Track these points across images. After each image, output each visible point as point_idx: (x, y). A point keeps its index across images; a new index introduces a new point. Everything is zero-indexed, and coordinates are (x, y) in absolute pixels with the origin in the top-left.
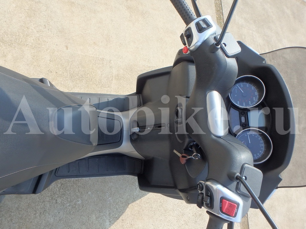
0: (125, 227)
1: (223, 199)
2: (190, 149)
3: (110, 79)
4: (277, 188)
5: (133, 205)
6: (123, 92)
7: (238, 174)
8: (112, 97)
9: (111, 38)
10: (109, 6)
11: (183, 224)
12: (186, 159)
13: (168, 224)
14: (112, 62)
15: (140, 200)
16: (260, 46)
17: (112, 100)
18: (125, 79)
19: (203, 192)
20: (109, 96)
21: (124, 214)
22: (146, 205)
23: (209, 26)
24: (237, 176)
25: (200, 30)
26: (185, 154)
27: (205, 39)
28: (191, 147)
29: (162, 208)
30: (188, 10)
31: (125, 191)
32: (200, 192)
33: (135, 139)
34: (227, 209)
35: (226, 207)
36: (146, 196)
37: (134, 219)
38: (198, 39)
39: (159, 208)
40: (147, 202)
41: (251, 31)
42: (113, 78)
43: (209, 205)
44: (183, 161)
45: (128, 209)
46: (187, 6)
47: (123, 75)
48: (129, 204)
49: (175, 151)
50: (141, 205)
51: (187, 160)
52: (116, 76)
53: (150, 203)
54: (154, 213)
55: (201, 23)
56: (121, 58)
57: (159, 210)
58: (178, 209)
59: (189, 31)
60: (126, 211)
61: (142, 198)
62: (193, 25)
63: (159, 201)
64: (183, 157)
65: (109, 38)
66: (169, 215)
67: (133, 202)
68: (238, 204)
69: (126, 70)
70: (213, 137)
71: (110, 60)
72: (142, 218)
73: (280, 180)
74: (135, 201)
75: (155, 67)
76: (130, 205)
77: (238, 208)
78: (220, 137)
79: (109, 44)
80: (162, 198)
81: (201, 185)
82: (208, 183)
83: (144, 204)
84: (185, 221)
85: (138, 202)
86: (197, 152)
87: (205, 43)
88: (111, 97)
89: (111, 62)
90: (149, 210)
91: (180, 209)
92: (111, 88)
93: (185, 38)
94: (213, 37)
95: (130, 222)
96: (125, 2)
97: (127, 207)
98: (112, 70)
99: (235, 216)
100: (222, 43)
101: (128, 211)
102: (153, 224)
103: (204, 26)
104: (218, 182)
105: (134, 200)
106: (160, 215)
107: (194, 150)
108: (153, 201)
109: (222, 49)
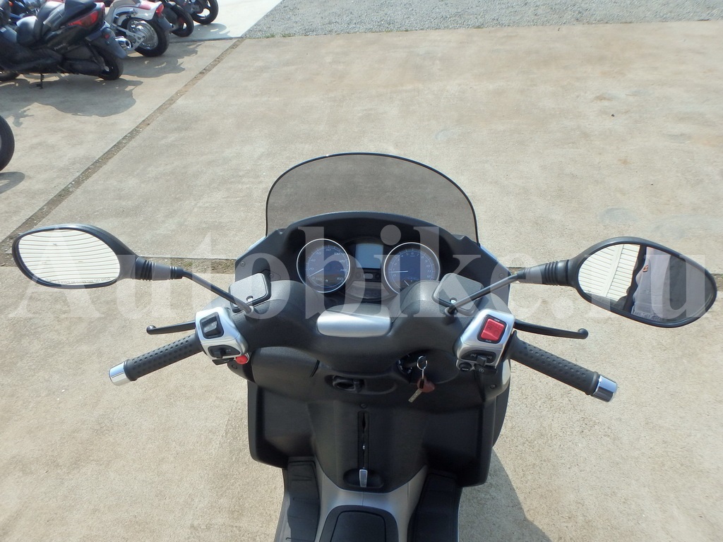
0: (574, 533)
1: (481, 337)
2: (410, 371)
3: (238, 532)
4: (479, 244)
5: (527, 509)
6: (273, 504)
7: (446, 310)
8: (285, 527)
9: (137, 519)
10: (56, 514)
11: (570, 400)
12: (425, 381)
13: (568, 433)
14: (196, 523)
15: (517, 491)
16: (228, 197)
17: (290, 529)
18: (242, 496)
19: (473, 364)
20: (281, 536)
21: (547, 533)
22: (530, 477)
23: (215, 319)
24: (448, 312)
25: (219, 332)
26: (417, 382)
27: (233, 325)
28: (406, 369)
29: (536, 442)
30: (177, 345)
31: (497, 525)
32: (473, 368)
33: (382, 483)
34: (494, 334)
35: (491, 335)
36: (510, 477)
37: (558, 511)
38: (231, 339)
39: (536, 449)
40: (521, 474)
41: (196, 210)
42: (237, 524)
43: (491, 357)
44: (429, 387)
45: (536, 523)
46: (170, 346)
47: (233, 498)
48: (525, 519)
49: (412, 399)
50: (528, 491)
51: (428, 380)
52: (233, 517)
53: (524, 469)
54: (545, 461)
55: (207, 329)
56: (193, 500)
57: (539, 451)
58: (538, 408)
59: (213, 351)
60: (540, 528)
61: (515, 486)
62: (207, 343)
63: (520, 447)
64: (422, 386)
65: (137, 522)
66: (551, 429)
67: (521, 508)
68: (489, 317)
69: (224, 489)
70: (390, 334)
71: (192, 526)
72: (555, 490)
73: (466, 238)
74: (519, 503)
75: (229, 420)
76: (529, 517)
77: (493, 318)
78: (392, 324)
79: (151, 524)
80: (515, 440)
81: (462, 366)
82: (459, 354)
83: (527, 482)
84: (562, 395)
85: (521, 498)
86: (415, 360)
87: (240, 327)
88: (284, 531)
89: (195, 525)
90: (539, 473)
91: (539, 402)
92: (259, 534)
93: (224, 357)
94: (233, 314)
95: (565, 520)
96: (59, 471)
97: (532, 524)
98: (216, 527)
99: (504, 323)
100: (246, 302)
101: (541, 522)
102: (568, 466)
103: (214, 326)
104: (456, 341)
105: (517, 505)
106: (551, 449)
107: (411, 365)
108: (520, 462)
109: (255, 303)
